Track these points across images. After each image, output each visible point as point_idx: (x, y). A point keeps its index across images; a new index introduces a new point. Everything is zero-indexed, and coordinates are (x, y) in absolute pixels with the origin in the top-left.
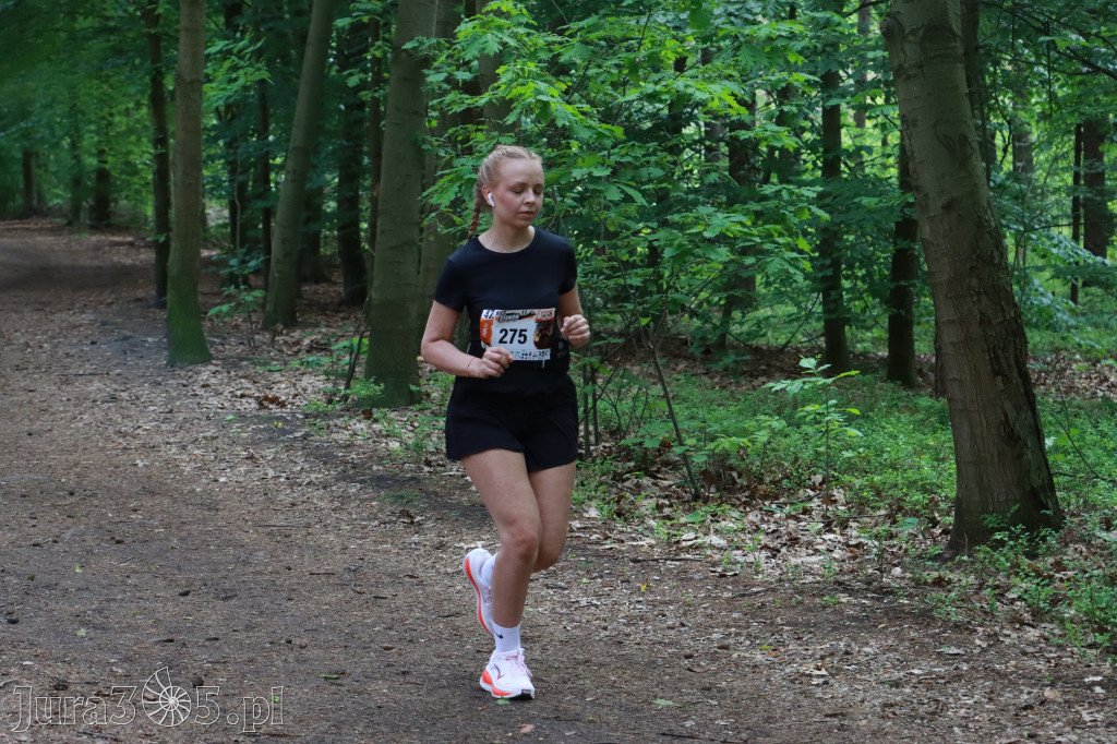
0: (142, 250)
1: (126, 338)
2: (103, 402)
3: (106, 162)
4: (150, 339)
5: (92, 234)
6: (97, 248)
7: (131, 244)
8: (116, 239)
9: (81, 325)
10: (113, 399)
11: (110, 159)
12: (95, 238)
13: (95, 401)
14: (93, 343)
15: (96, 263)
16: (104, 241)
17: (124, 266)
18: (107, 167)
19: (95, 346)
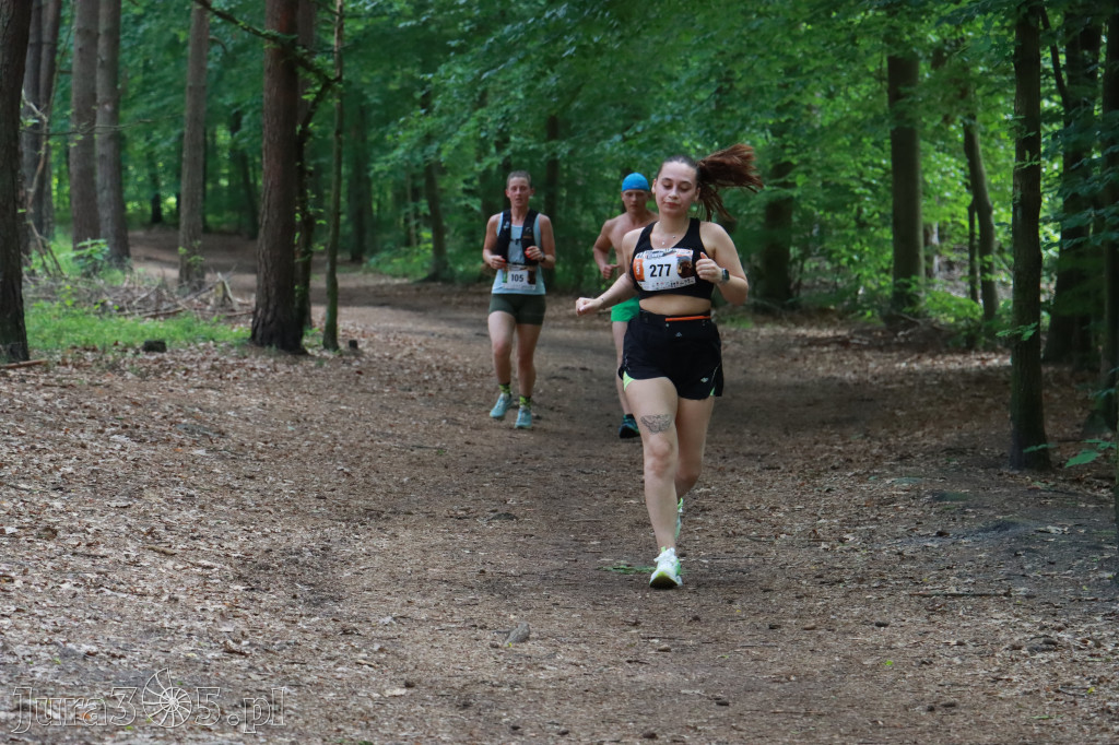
0: (867, 355)
1: (1001, 527)
2: (1033, 650)
3: (793, 185)
4: (1052, 529)
5: (759, 324)
6: (778, 349)
7: (844, 343)
8: (813, 332)
9: (893, 500)
10: (1051, 645)
11: (800, 180)
12: (766, 331)
13: (1016, 648)
14: (940, 534)
15: (786, 378)
16: (786, 336)
17: (843, 385)
18: (795, 193)
19: (949, 541)
